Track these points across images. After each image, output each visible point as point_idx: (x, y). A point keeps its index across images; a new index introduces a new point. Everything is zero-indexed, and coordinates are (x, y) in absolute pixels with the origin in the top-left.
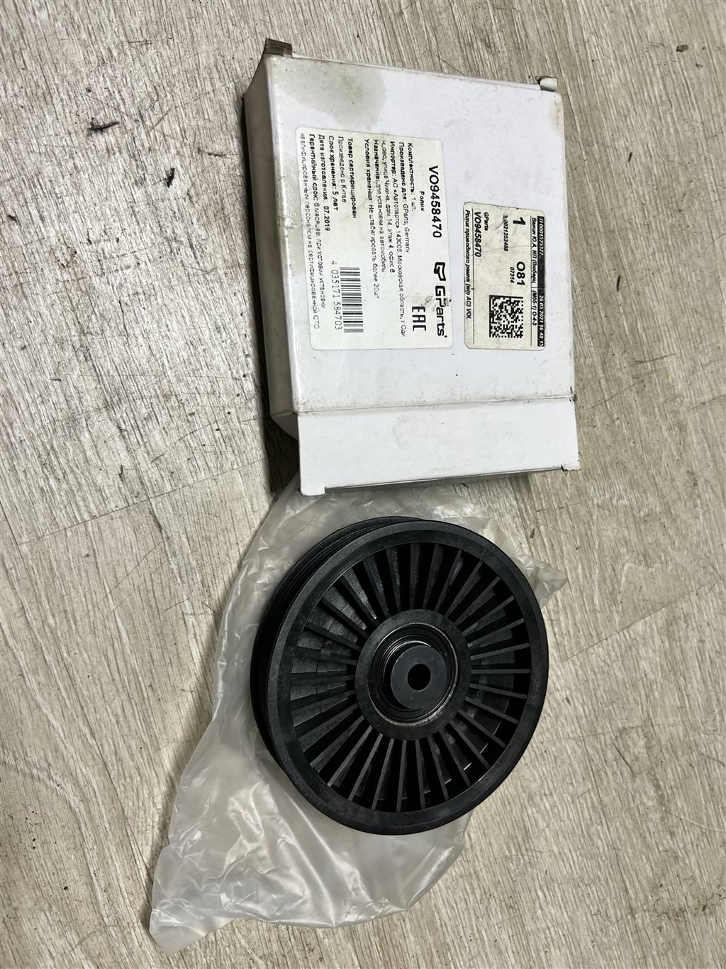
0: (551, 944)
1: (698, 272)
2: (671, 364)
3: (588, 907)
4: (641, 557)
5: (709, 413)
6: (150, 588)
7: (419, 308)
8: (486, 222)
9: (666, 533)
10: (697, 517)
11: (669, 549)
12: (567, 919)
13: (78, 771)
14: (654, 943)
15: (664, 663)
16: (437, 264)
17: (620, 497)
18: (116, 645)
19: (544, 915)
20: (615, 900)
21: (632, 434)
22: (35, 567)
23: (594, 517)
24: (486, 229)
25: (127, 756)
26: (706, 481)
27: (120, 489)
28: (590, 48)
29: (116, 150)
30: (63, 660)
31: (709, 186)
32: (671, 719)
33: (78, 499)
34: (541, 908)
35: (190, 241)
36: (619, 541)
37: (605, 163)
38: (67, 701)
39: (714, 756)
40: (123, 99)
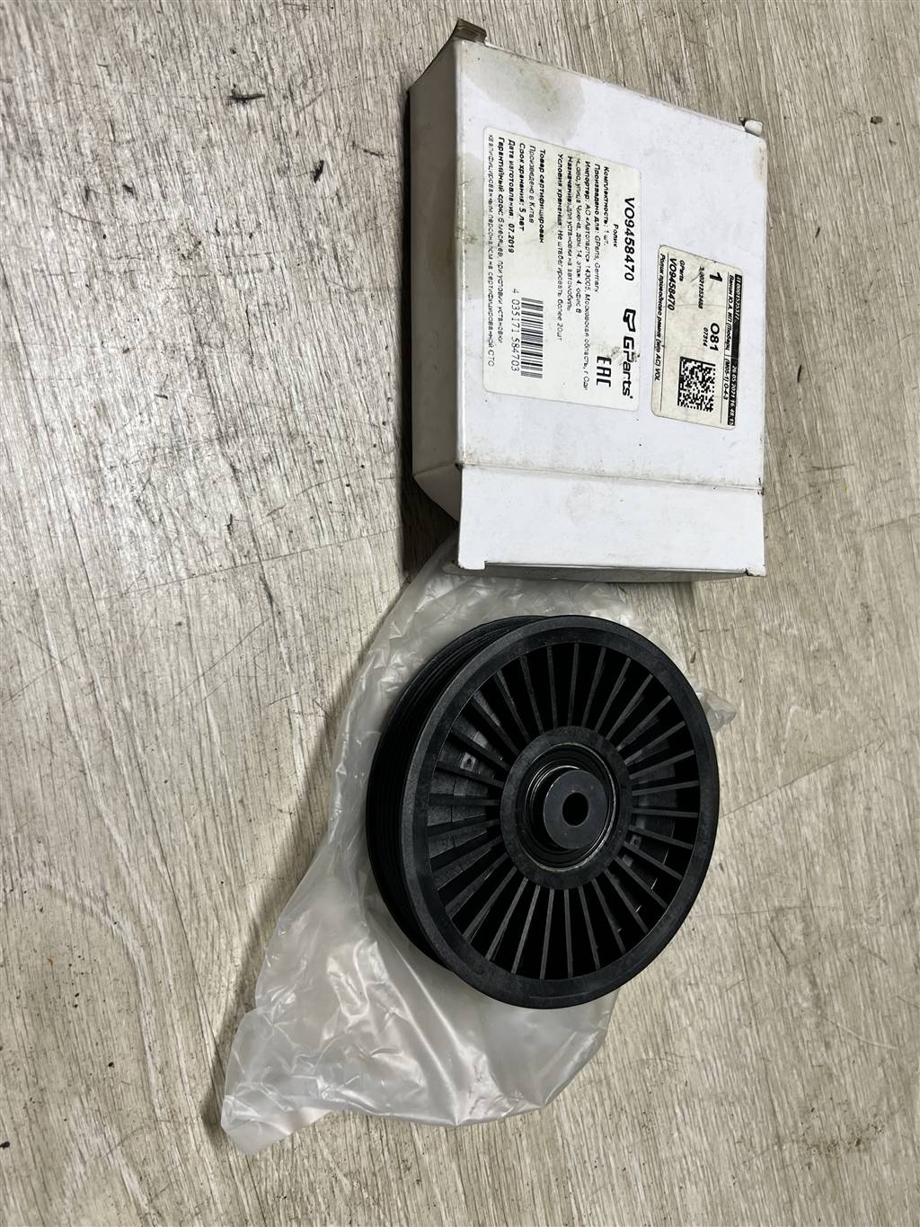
0: (687, 1177)
1: (882, 374)
2: (849, 474)
3: (731, 1131)
4: (808, 699)
5: (887, 538)
6: (252, 674)
7: (604, 359)
8: (681, 271)
9: (836, 675)
10: (869, 659)
11: (839, 693)
12: (707, 1147)
13: (142, 906)
14: (801, 1184)
15: (827, 831)
16: (627, 310)
17: (790, 626)
18: (204, 744)
19: (681, 1139)
20: (761, 1125)
21: (806, 551)
22: (113, 632)
23: (761, 646)
24: (681, 280)
25: (204, 892)
26: (880, 617)
27: (226, 544)
28: (783, 103)
29: (259, 127)
30: (136, 756)
31: (897, 277)
32: (832, 901)
33: (175, 550)
34: (678, 1129)
35: (335, 250)
36: (786, 677)
37: (792, 235)
38: (136, 813)
39: (876, 950)
40: (272, 69)
